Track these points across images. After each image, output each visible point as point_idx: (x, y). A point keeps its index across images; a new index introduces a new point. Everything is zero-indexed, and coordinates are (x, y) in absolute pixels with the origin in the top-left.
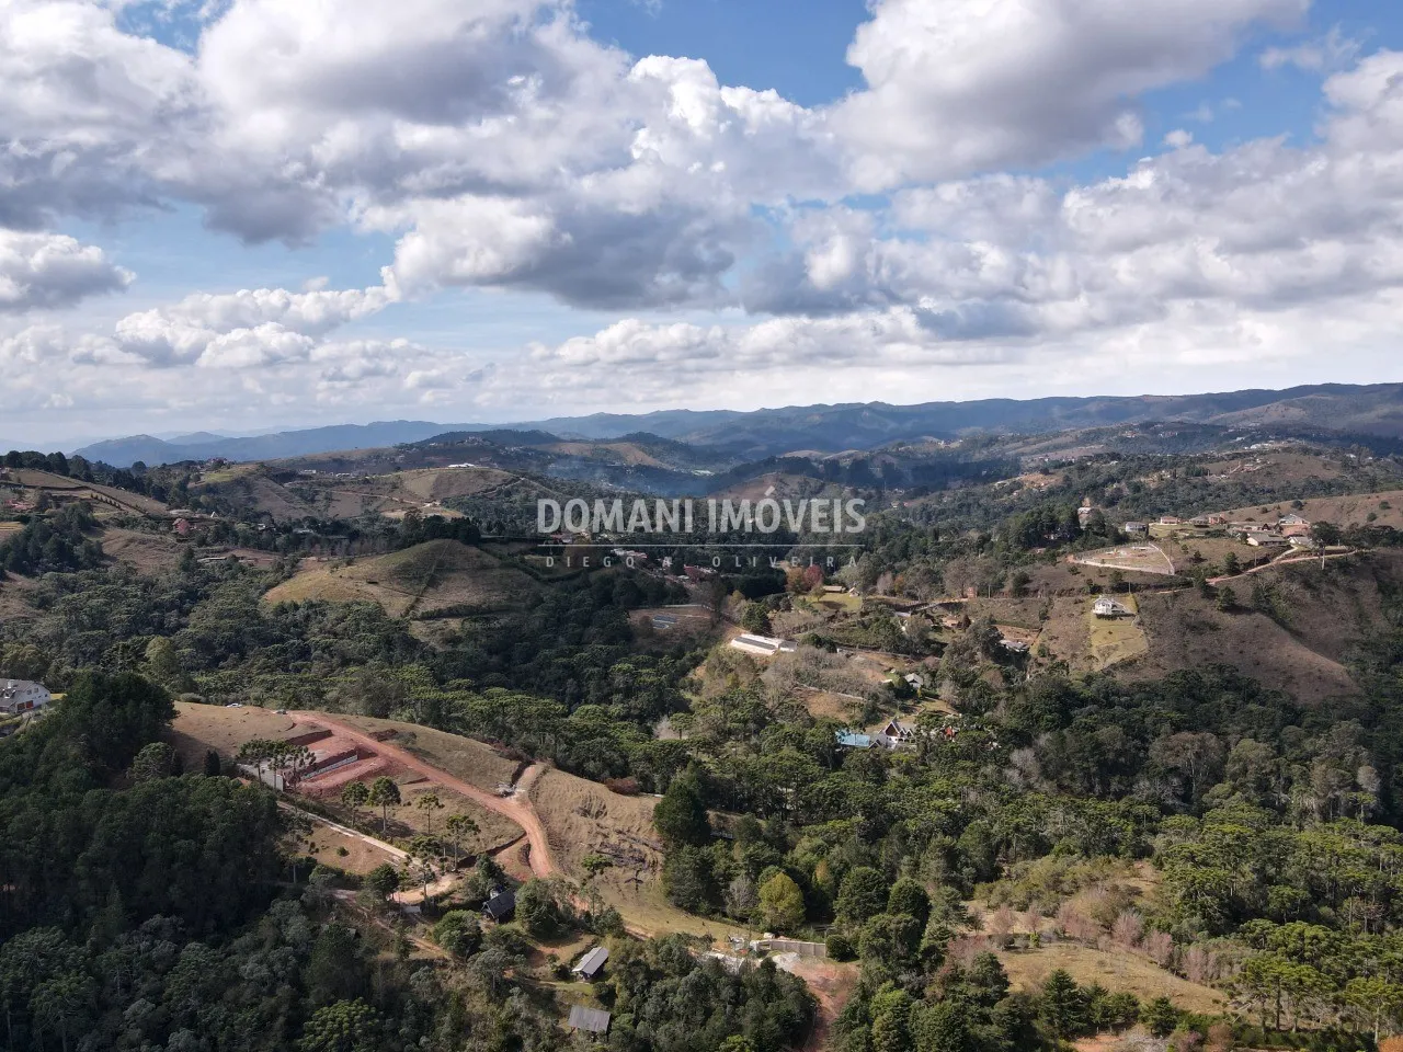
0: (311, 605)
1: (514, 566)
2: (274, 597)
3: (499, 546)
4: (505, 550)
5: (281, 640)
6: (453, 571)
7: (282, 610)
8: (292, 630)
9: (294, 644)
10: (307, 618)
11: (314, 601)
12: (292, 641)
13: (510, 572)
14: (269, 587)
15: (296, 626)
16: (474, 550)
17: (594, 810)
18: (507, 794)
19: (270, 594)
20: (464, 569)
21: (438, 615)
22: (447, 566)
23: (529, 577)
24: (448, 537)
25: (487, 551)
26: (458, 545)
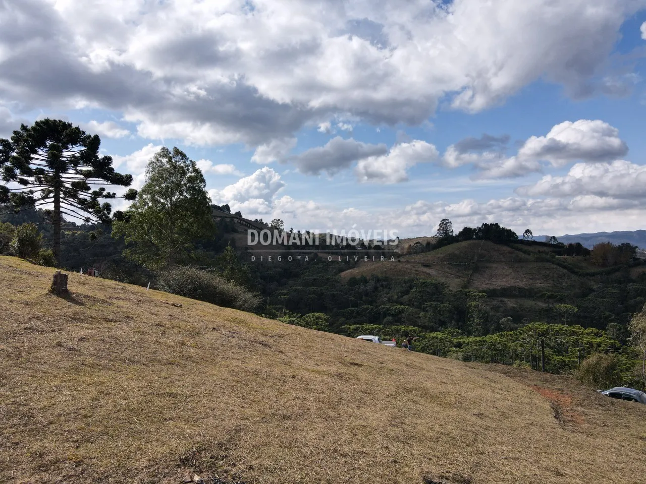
0: (378, 280)
2: (346, 274)
5: (356, 305)
7: (353, 281)
8: (364, 298)
9: (367, 309)
10: (376, 288)
11: (380, 276)
12: (365, 306)
14: (342, 270)
15: (367, 295)
19: (343, 274)
20: (502, 262)
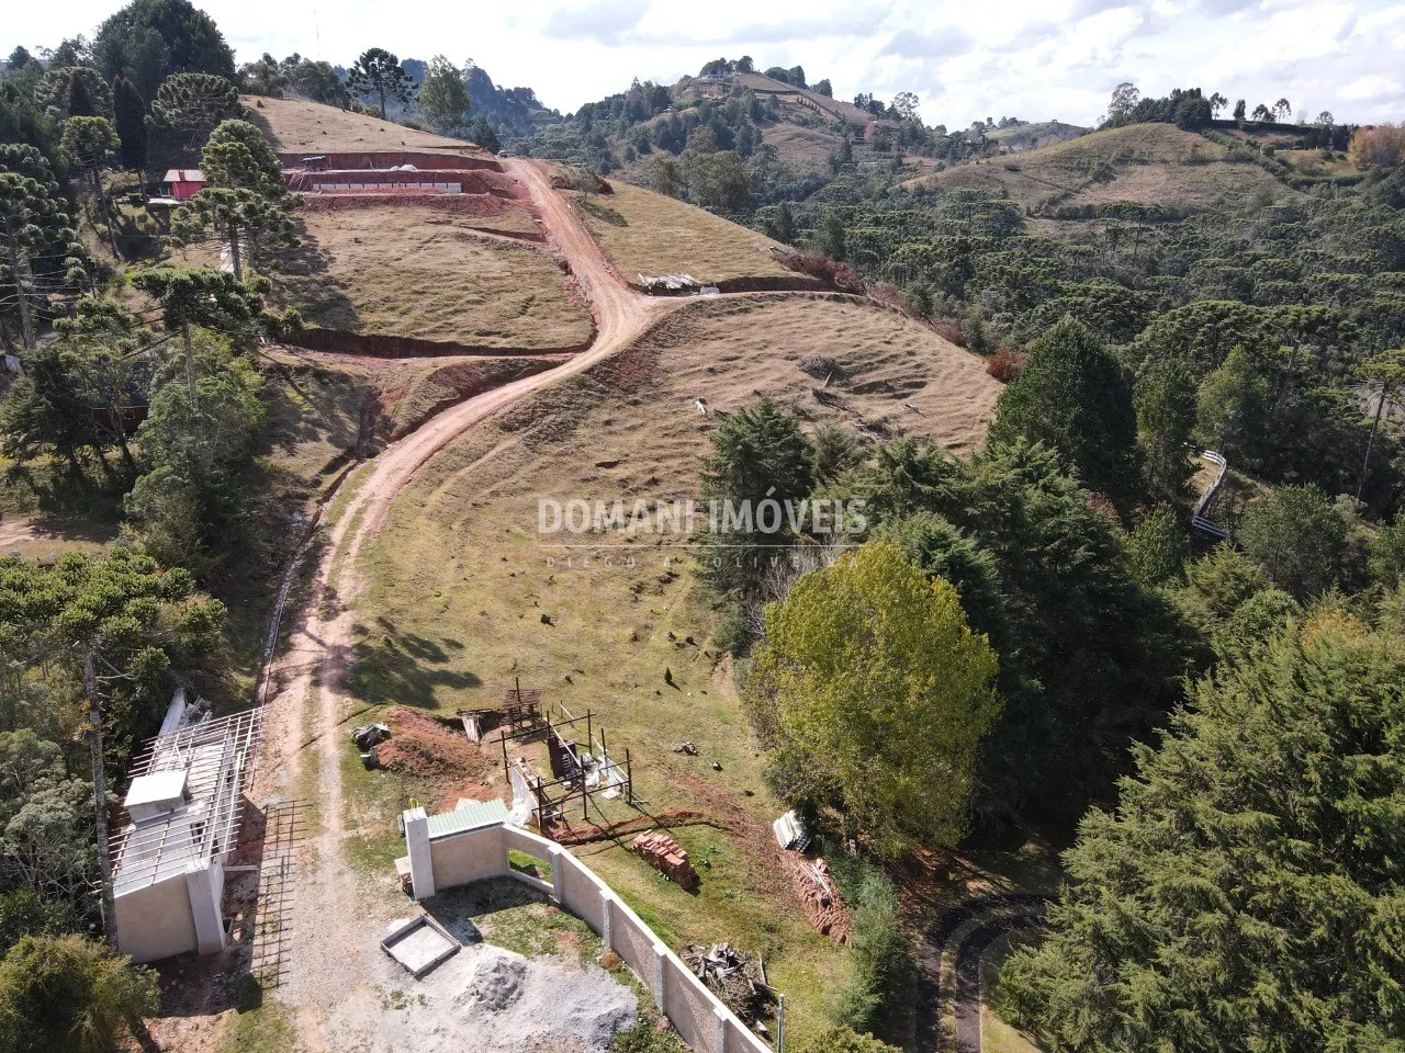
1: (1250, 160)
3: (1238, 133)
4: (1245, 137)
6: (1144, 163)
13: (1239, 167)
16: (1194, 137)
17: (872, 377)
18: (659, 290)
20: (1164, 162)
21: (1088, 213)
22: (1135, 155)
23: (1271, 176)
24: (1157, 121)
25: (1214, 139)
26: (1171, 130)
